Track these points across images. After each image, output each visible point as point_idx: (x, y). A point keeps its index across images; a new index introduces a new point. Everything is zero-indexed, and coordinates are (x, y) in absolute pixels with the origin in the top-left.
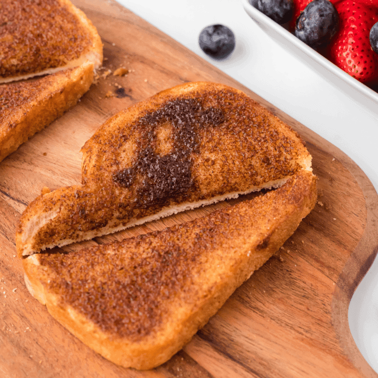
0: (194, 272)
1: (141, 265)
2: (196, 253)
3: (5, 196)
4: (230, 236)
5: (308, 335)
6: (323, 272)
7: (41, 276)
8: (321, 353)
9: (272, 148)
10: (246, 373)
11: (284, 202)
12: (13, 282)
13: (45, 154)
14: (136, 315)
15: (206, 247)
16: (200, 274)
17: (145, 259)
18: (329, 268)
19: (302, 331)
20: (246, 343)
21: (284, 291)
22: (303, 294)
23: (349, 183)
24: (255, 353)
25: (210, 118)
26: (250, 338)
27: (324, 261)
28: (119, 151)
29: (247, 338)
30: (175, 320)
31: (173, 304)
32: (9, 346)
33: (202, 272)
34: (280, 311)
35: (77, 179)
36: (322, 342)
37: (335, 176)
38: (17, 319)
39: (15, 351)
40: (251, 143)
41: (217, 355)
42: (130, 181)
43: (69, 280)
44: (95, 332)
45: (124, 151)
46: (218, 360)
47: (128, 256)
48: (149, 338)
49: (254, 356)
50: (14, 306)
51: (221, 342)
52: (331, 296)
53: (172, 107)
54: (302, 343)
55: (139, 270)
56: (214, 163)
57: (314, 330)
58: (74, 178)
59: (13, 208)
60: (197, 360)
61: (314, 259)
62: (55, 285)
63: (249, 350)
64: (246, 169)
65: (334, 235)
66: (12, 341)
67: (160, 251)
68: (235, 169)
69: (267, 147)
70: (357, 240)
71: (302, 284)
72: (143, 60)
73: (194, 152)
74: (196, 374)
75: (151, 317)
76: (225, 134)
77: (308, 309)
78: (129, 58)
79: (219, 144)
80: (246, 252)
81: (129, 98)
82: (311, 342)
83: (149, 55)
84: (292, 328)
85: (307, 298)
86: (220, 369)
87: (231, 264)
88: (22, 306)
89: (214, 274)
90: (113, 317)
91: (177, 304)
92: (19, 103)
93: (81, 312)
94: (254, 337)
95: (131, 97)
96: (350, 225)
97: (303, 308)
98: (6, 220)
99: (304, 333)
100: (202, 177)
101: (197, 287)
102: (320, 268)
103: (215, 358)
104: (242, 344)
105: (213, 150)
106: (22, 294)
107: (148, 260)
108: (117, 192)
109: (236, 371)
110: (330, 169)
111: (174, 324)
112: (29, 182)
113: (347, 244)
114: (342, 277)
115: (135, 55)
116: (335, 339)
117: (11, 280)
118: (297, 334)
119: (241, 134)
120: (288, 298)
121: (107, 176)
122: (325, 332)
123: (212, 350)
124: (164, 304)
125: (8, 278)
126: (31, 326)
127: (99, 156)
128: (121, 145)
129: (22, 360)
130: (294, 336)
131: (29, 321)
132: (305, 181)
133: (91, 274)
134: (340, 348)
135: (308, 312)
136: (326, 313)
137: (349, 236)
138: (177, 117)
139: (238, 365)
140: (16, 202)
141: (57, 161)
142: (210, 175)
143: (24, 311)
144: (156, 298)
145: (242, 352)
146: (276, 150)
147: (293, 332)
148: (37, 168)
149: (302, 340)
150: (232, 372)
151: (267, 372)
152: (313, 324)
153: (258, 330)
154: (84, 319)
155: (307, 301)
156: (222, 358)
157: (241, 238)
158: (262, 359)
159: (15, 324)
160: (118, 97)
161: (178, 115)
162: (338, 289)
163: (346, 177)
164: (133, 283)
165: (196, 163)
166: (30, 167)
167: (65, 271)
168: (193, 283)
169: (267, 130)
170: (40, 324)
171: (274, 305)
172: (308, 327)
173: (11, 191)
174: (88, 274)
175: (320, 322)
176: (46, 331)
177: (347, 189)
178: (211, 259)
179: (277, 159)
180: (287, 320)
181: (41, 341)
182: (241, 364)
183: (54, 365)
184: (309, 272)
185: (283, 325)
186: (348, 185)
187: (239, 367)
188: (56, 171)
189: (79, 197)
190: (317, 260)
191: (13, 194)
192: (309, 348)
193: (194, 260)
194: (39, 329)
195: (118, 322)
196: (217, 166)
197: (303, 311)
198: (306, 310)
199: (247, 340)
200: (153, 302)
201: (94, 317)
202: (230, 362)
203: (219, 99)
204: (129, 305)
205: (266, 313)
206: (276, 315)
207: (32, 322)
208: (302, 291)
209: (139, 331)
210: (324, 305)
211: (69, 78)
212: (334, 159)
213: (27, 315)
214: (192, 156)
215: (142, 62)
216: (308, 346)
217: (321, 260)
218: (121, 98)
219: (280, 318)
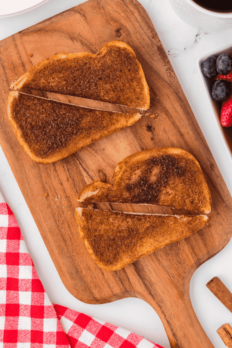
0: (138, 245)
1: (120, 232)
2: (143, 236)
3: (80, 165)
4: (159, 235)
5: (173, 279)
6: (192, 255)
7: (80, 222)
8: (174, 288)
9: (197, 199)
10: (142, 284)
11: (187, 230)
12: (71, 209)
13: (104, 149)
14: (109, 254)
15: (148, 235)
16: (140, 247)
17: (123, 230)
18: (195, 254)
19: (171, 276)
20: (148, 272)
21: (173, 257)
22: (179, 261)
23: (224, 219)
24: (149, 278)
25: (178, 172)
26: (150, 271)
27: (195, 250)
28: (133, 173)
29: (149, 270)
30: (123, 263)
31: (125, 256)
32: (60, 237)
33: (141, 247)
34: (167, 265)
35: (112, 169)
36: (176, 284)
37: (221, 213)
38: (67, 226)
39: (61, 239)
40: (189, 193)
41: (135, 273)
42: (132, 191)
43: (90, 227)
44: (92, 254)
45: (135, 174)
46: (134, 275)
47: (117, 225)
48: (110, 266)
49: (148, 279)
50: (67, 220)
51: (139, 268)
52: (190, 266)
53: (164, 159)
54: (168, 281)
55: (118, 234)
56: (170, 195)
57: (176, 278)
58: (112, 168)
59: (81, 172)
60: (127, 271)
61: (192, 248)
62: (84, 228)
63: (148, 275)
64: (182, 203)
65: (205, 241)
66: (62, 235)
67: (130, 229)
68: (177, 201)
69: (195, 197)
70: (213, 246)
71: (181, 257)
72: (167, 113)
73: (164, 186)
74: (124, 277)
75: (114, 258)
76: (181, 183)
77: (178, 268)
78: (161, 109)
79: (176, 187)
80: (162, 246)
81: (152, 133)
82: (172, 282)
83: (171, 111)
84: (168, 273)
85: (180, 263)
86: (133, 278)
87: (154, 249)
88: (70, 221)
89: (146, 250)
90: (101, 252)
91: (126, 257)
92: (100, 128)
93: (90, 244)
94: (152, 271)
95: (153, 132)
96: (214, 239)
97: (176, 267)
98: (77, 177)
99: (172, 277)
100: (162, 199)
101: (136, 253)
102: (192, 253)
103: (134, 273)
104: (146, 272)
105: (172, 189)
106: (72, 216)
107: (124, 231)
108: (124, 194)
109: (139, 281)
110: (220, 209)
111: (121, 265)
112: (92, 162)
113: (208, 246)
114: (198, 260)
115: (165, 108)
116: (182, 285)
117: (70, 208)
118: (169, 277)
119: (188, 186)
120: (173, 260)
121: (123, 185)
122: (179, 280)
123: (134, 269)
124: (122, 254)
125: (69, 206)
126: (71, 231)
127: (123, 173)
128: (135, 171)
129: (63, 244)
130: (167, 277)
131: (71, 229)
132: (201, 224)
133: (100, 228)
134: (181, 289)
135: (178, 270)
136: (184, 272)
137: (211, 243)
138: (165, 166)
139: (141, 280)
140: (84, 170)
141: (108, 156)
142: (166, 200)
143: (70, 223)
144: (119, 250)
145: (145, 275)
146: (198, 200)
147: (168, 275)
148: (98, 156)
149: (169, 280)
150: (137, 282)
151: (150, 287)
152: (177, 275)
153: (155, 269)
154: (90, 248)
155: (179, 264)
156: (136, 274)
157: (163, 238)
158: (151, 281)
159: (65, 228)
160: (147, 130)
161: (165, 165)
162: (194, 264)
163: (225, 215)
164: (114, 239)
165: (162, 192)
166: (95, 154)
167: (90, 222)
168: (136, 250)
169: (199, 189)
170: (74, 232)
171: (166, 261)
172: (174, 275)
173: (83, 163)
174: (98, 227)
175: (179, 275)
176: (76, 236)
177: (222, 221)
178: (147, 242)
179: (197, 204)
180: (168, 269)
181: (72, 239)
182: (142, 280)
183: (74, 252)
184: (187, 253)
185: (165, 270)
186: (224, 220)
187: (141, 281)
188: (106, 161)
189: (108, 190)
190: (192, 249)
191: (84, 165)
192: (170, 284)
193: (141, 239)
194: (73, 234)
195: (102, 254)
196: (170, 197)
197: (176, 268)
198: (177, 268)
199: (149, 271)
200: (118, 251)
201: (94, 248)
202: (138, 277)
203: (186, 163)
204: (108, 249)
205: (161, 263)
206: (165, 265)
207: (72, 230)
208: (179, 259)
209: (108, 261)
210: (185, 269)
211: (127, 123)
212: (224, 205)
213: (71, 226)
214: (162, 188)
215: (166, 114)
216: (170, 283)
217: (194, 249)
218: (148, 131)
219: (166, 267)
